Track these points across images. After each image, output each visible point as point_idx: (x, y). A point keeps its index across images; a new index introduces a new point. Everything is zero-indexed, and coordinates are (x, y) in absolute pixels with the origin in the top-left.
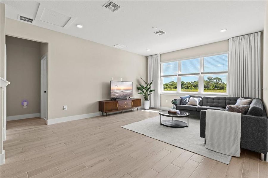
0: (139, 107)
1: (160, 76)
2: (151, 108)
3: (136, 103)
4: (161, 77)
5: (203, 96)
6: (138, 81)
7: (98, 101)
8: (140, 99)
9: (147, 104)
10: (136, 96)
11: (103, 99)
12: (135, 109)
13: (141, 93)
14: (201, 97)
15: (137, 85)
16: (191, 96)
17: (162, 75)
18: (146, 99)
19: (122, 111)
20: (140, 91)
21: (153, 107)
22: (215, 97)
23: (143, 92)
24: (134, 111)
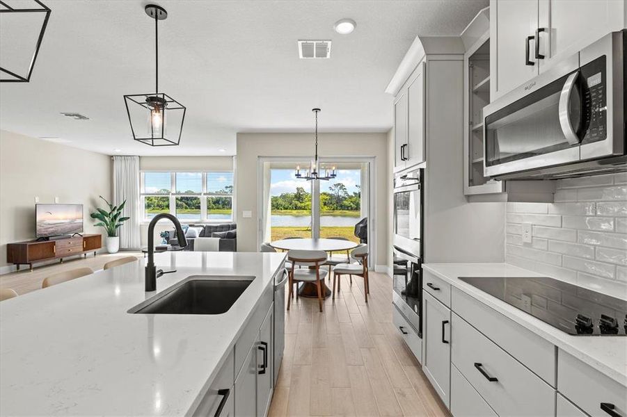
0: (97, 251)
1: (140, 194)
2: (121, 250)
3: (92, 243)
4: (142, 196)
5: (205, 225)
6: (93, 202)
7: (6, 243)
8: (100, 236)
9: (113, 244)
10: (90, 229)
11: (16, 239)
12: (87, 254)
13: (100, 225)
14: (203, 226)
15: (90, 210)
16: (190, 226)
17: (142, 192)
18: (111, 234)
19: (61, 259)
20: (97, 221)
21: (127, 247)
22: (219, 225)
23: (106, 221)
24: (85, 258)
